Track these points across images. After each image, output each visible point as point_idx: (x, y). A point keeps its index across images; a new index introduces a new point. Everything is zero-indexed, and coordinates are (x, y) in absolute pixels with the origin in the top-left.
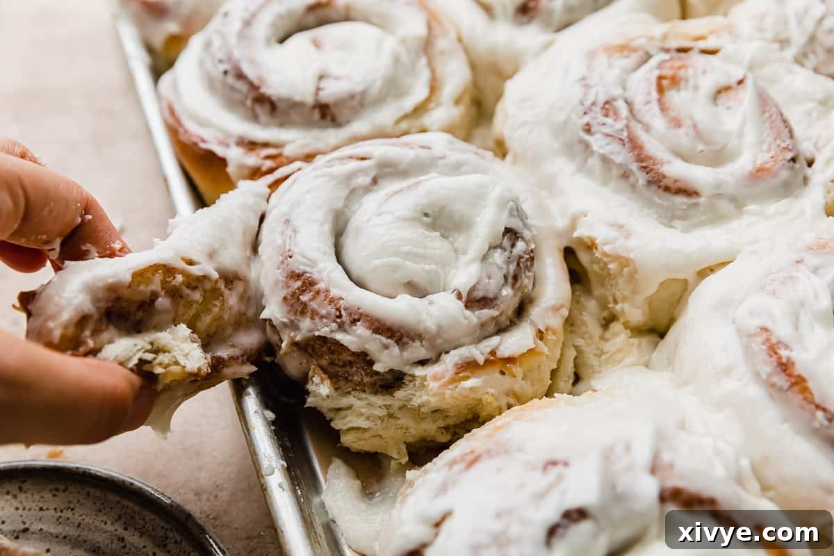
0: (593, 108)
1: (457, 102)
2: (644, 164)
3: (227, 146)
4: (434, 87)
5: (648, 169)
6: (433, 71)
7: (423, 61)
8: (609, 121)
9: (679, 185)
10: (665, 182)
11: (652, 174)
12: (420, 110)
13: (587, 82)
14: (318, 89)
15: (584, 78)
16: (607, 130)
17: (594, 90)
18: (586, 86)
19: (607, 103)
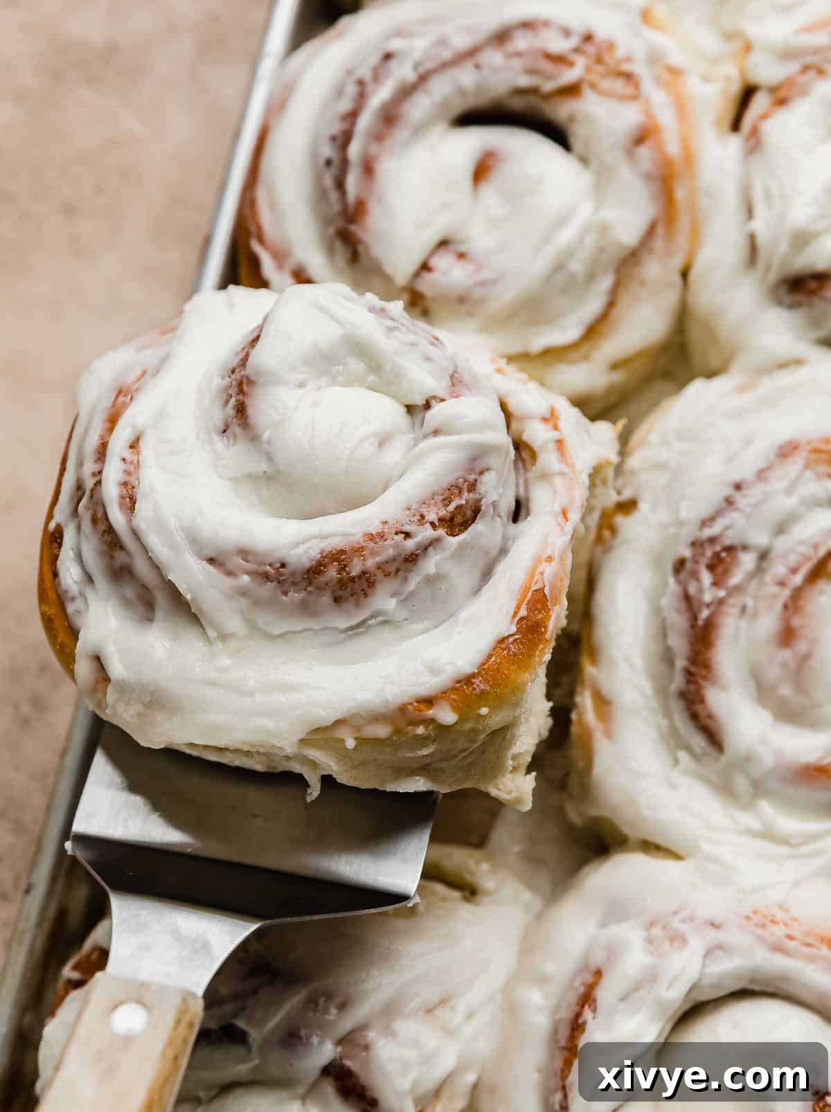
0: (707, 545)
1: (615, 366)
2: (693, 669)
3: (280, 267)
4: (594, 331)
5: (692, 679)
6: (611, 305)
7: (605, 283)
8: (706, 577)
9: (709, 722)
10: (699, 708)
11: (692, 687)
12: (552, 355)
13: (737, 496)
14: (425, 267)
15: (738, 487)
16: (692, 589)
17: (733, 517)
18: (729, 502)
19: (730, 549)
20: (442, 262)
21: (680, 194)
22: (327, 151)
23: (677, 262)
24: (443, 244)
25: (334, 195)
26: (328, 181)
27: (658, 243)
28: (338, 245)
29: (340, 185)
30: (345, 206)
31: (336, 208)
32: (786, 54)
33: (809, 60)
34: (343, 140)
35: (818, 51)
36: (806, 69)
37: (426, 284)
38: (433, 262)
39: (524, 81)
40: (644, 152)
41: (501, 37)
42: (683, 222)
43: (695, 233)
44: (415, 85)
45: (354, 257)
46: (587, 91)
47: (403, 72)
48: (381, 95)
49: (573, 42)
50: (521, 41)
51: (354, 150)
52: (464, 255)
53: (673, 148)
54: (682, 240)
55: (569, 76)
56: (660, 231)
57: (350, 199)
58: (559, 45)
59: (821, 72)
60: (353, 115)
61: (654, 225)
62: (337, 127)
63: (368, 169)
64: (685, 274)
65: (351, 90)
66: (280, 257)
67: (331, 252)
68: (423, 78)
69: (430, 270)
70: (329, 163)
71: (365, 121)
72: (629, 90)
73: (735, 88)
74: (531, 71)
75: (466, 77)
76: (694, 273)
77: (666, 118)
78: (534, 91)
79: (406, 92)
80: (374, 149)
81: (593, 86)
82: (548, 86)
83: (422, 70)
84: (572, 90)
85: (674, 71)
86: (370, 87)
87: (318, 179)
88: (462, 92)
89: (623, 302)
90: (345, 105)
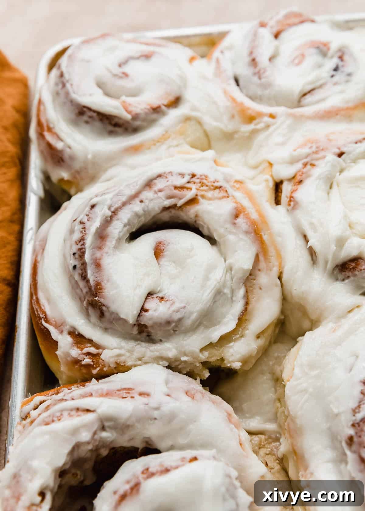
1: (258, 336)
3: (61, 332)
6: (247, 303)
14: (143, 309)
20: (151, 305)
21: (265, 237)
22: (73, 262)
23: (275, 272)
24: (150, 294)
25: (82, 284)
26: (77, 277)
27: (262, 264)
28: (91, 310)
29: (84, 277)
30: (90, 288)
31: (85, 290)
32: (293, 161)
33: (305, 160)
34: (81, 253)
35: (308, 156)
36: (305, 165)
37: (146, 319)
38: (147, 306)
39: (168, 203)
40: (241, 220)
41: (149, 184)
42: (272, 251)
43: (279, 256)
44: (111, 217)
45: (102, 315)
46: (201, 200)
47: (102, 212)
48: (94, 226)
49: (187, 178)
50: (160, 184)
51: (87, 257)
52: (162, 298)
53: (254, 216)
54: (274, 261)
55: (189, 195)
56: (261, 258)
57: (92, 282)
58: (180, 182)
59: (313, 165)
60: (82, 239)
61: (257, 256)
62: (75, 248)
63: (98, 265)
64: (280, 278)
65: (78, 227)
66: (59, 326)
67: (88, 315)
68: (115, 213)
69: (147, 311)
70: (74, 267)
71: (89, 240)
72: (223, 194)
73: (271, 184)
74: (169, 197)
75: (137, 207)
76: (285, 277)
77: (246, 203)
78: (174, 206)
79: (108, 221)
80: (98, 254)
81: (203, 197)
82: (180, 203)
83: (113, 209)
84: (193, 201)
85: (240, 182)
86: (88, 224)
87: (71, 277)
88: (137, 215)
89: (253, 301)
90: (77, 236)
